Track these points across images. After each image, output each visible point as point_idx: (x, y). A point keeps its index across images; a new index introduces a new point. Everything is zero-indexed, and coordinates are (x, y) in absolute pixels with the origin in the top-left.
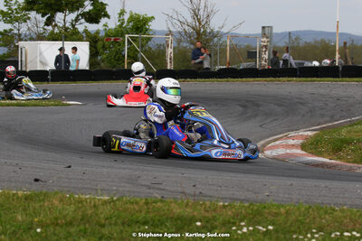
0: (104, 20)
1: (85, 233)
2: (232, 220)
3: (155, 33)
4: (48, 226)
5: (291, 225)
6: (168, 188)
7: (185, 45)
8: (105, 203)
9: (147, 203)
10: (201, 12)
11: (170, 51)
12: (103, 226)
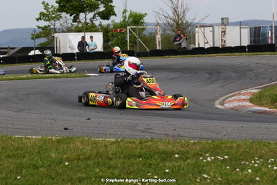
0: (112, 17)
1: (99, 164)
2: (200, 153)
3: (147, 24)
4: (73, 160)
5: (240, 155)
6: (156, 132)
7: (168, 32)
8: (112, 143)
9: (141, 143)
10: (179, 10)
11: (158, 37)
12: (111, 159)
